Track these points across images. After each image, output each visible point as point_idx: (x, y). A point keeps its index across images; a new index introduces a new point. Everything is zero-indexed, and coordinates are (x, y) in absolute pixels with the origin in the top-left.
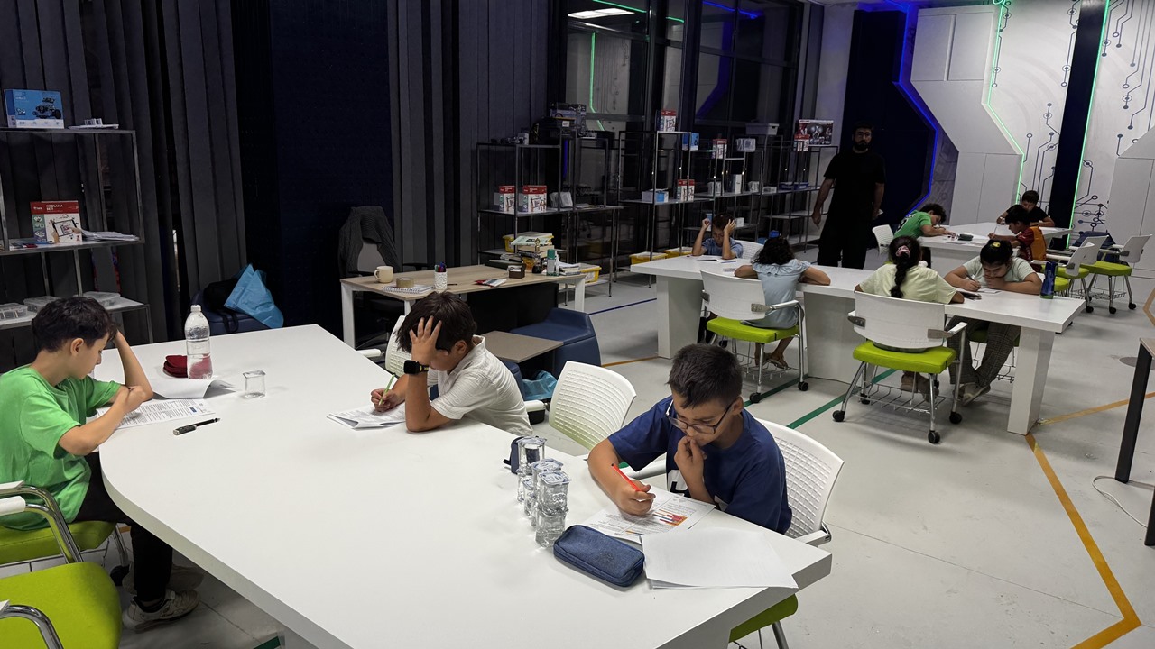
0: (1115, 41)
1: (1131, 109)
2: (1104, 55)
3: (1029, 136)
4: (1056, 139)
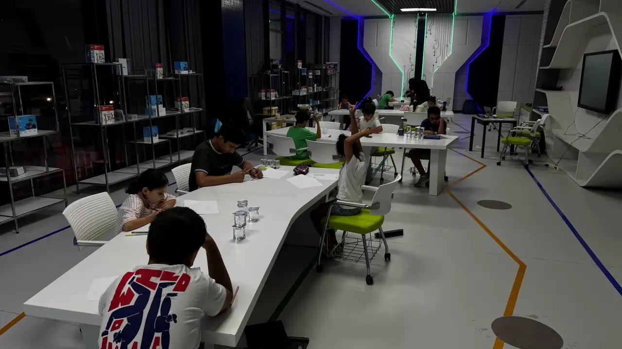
0: (429, 32)
1: (436, 56)
2: (426, 37)
3: (405, 66)
4: (414, 67)
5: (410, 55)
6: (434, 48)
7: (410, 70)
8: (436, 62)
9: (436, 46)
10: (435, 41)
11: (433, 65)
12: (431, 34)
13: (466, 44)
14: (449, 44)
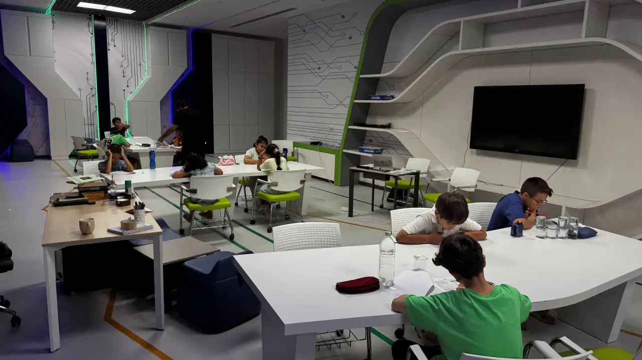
0: (113, 44)
1: (126, 78)
2: (109, 50)
3: (80, 90)
4: (95, 91)
5: (87, 73)
6: (122, 66)
7: (90, 96)
8: (128, 86)
9: (125, 65)
10: (123, 56)
11: (124, 90)
12: (115, 46)
13: (169, 65)
14: (142, 62)
